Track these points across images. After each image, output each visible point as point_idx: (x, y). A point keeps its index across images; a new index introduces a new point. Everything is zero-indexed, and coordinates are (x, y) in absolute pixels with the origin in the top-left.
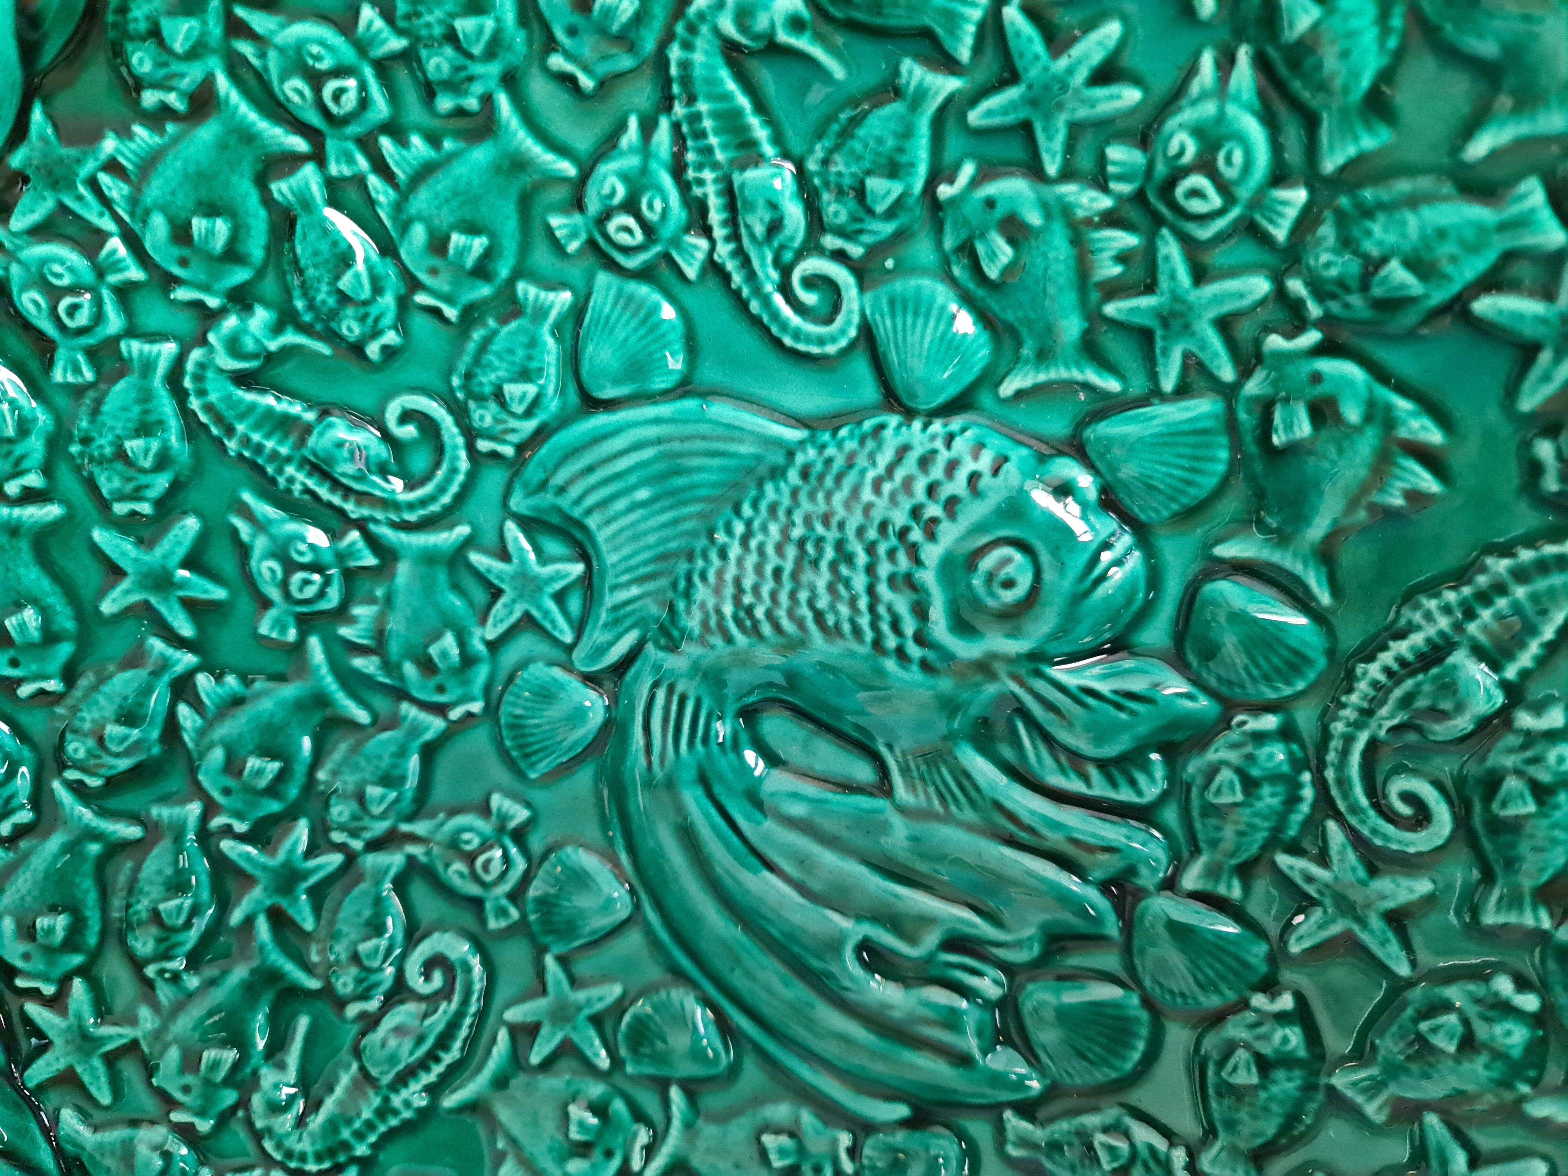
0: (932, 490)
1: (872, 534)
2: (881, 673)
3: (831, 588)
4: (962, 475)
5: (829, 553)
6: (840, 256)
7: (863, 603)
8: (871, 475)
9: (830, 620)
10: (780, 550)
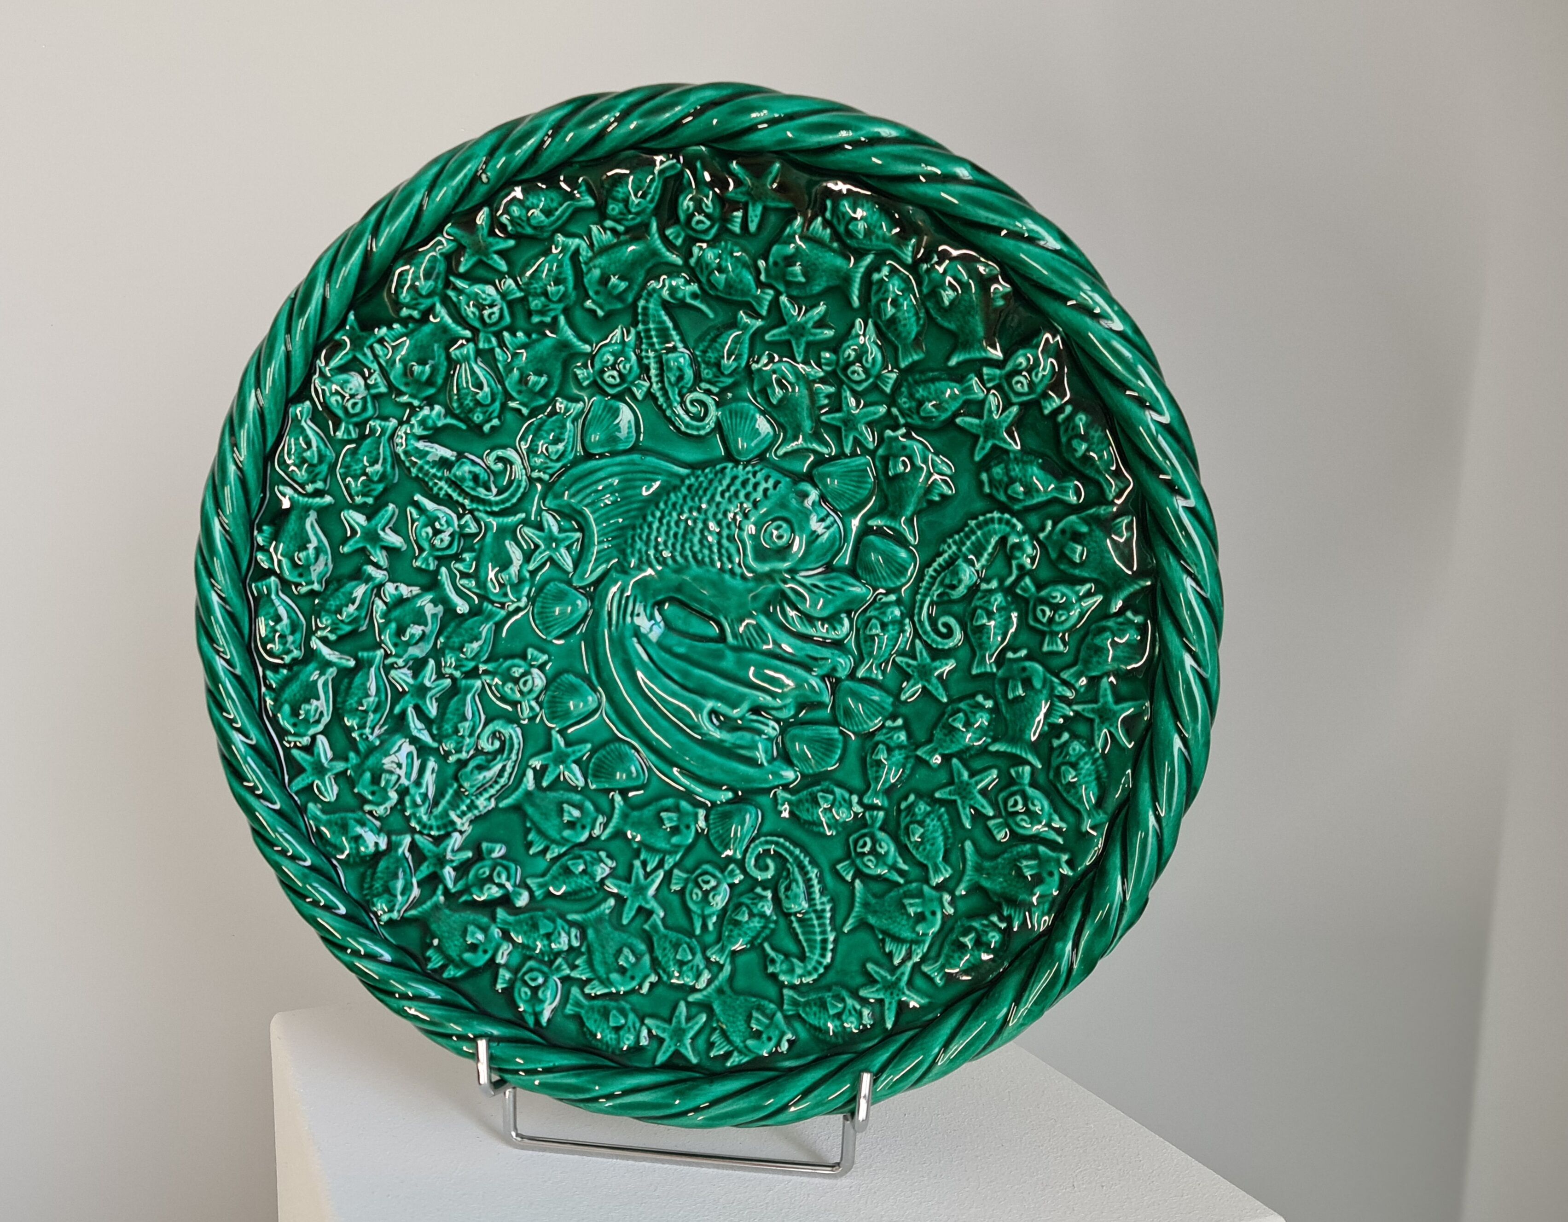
0: (747, 496)
1: (720, 516)
2: (723, 581)
3: (701, 542)
4: (761, 489)
5: (700, 525)
6: (708, 392)
7: (715, 549)
8: (720, 489)
9: (700, 557)
10: (677, 524)
